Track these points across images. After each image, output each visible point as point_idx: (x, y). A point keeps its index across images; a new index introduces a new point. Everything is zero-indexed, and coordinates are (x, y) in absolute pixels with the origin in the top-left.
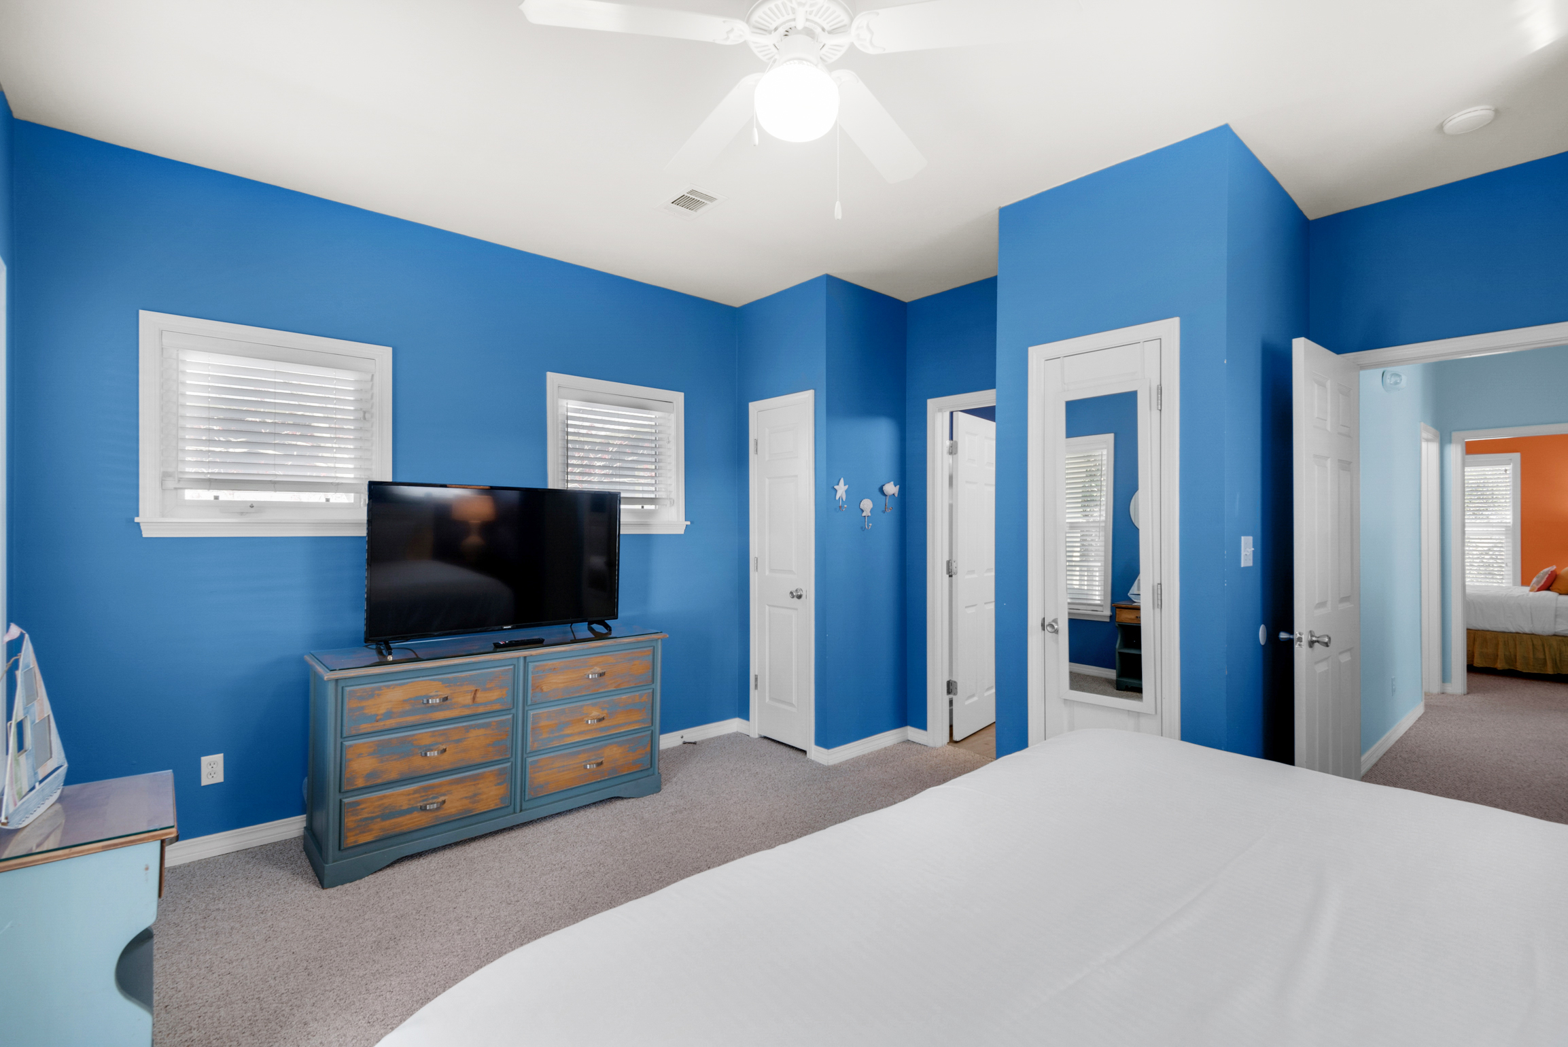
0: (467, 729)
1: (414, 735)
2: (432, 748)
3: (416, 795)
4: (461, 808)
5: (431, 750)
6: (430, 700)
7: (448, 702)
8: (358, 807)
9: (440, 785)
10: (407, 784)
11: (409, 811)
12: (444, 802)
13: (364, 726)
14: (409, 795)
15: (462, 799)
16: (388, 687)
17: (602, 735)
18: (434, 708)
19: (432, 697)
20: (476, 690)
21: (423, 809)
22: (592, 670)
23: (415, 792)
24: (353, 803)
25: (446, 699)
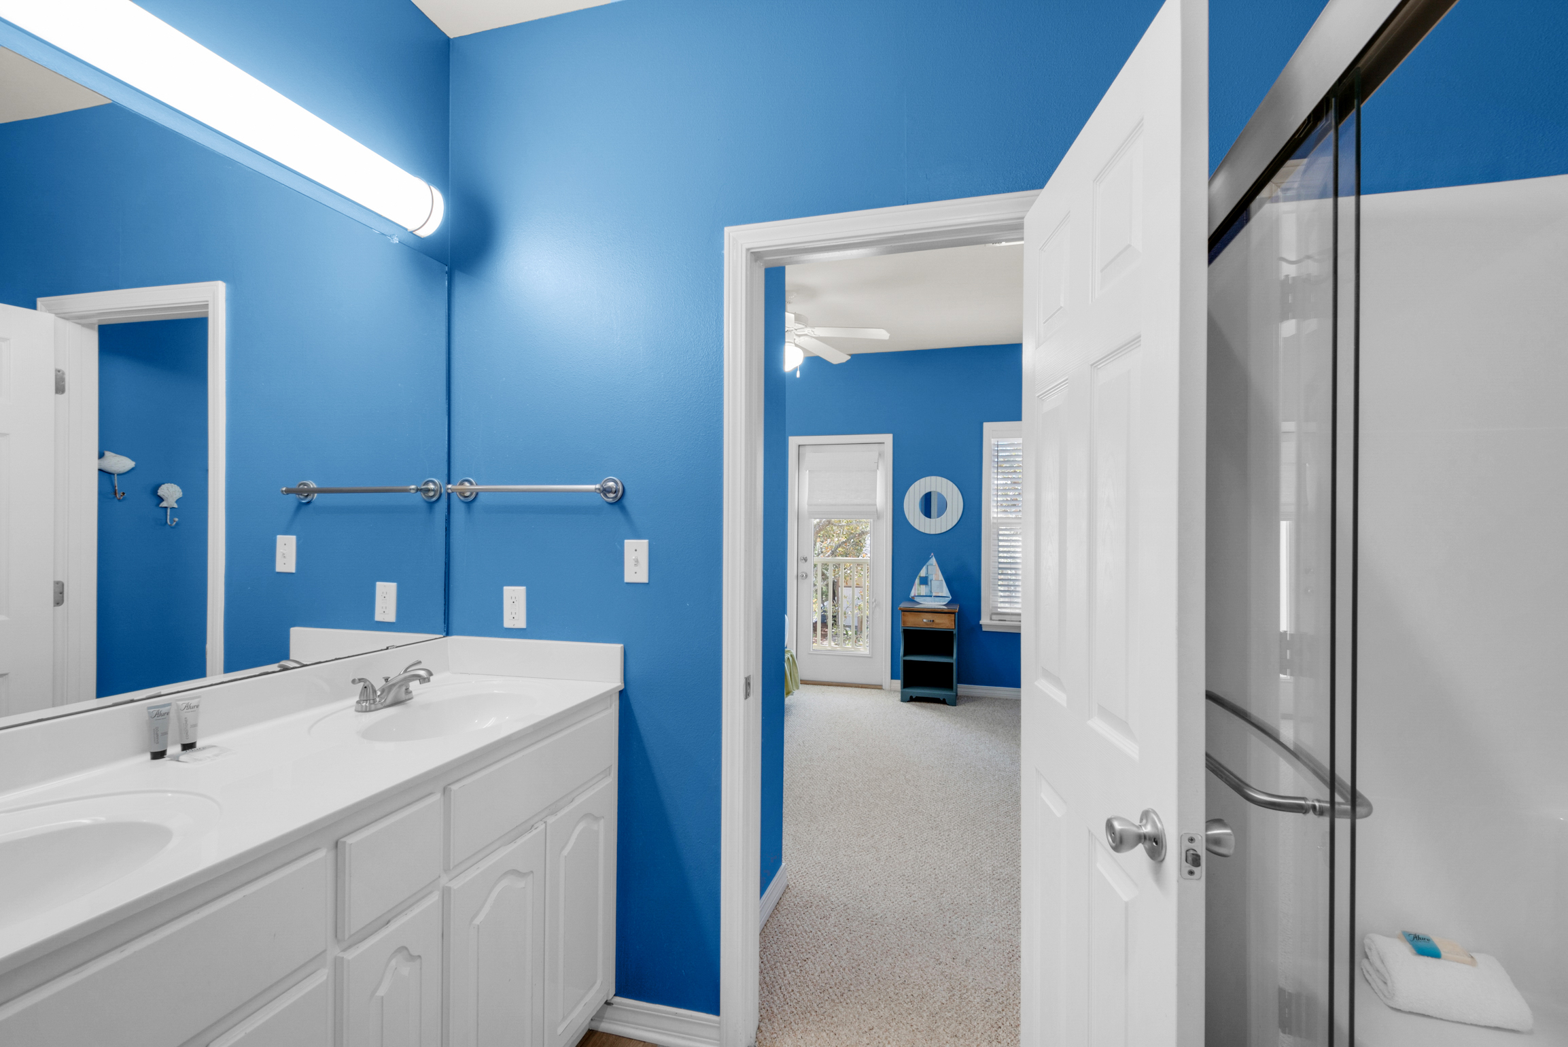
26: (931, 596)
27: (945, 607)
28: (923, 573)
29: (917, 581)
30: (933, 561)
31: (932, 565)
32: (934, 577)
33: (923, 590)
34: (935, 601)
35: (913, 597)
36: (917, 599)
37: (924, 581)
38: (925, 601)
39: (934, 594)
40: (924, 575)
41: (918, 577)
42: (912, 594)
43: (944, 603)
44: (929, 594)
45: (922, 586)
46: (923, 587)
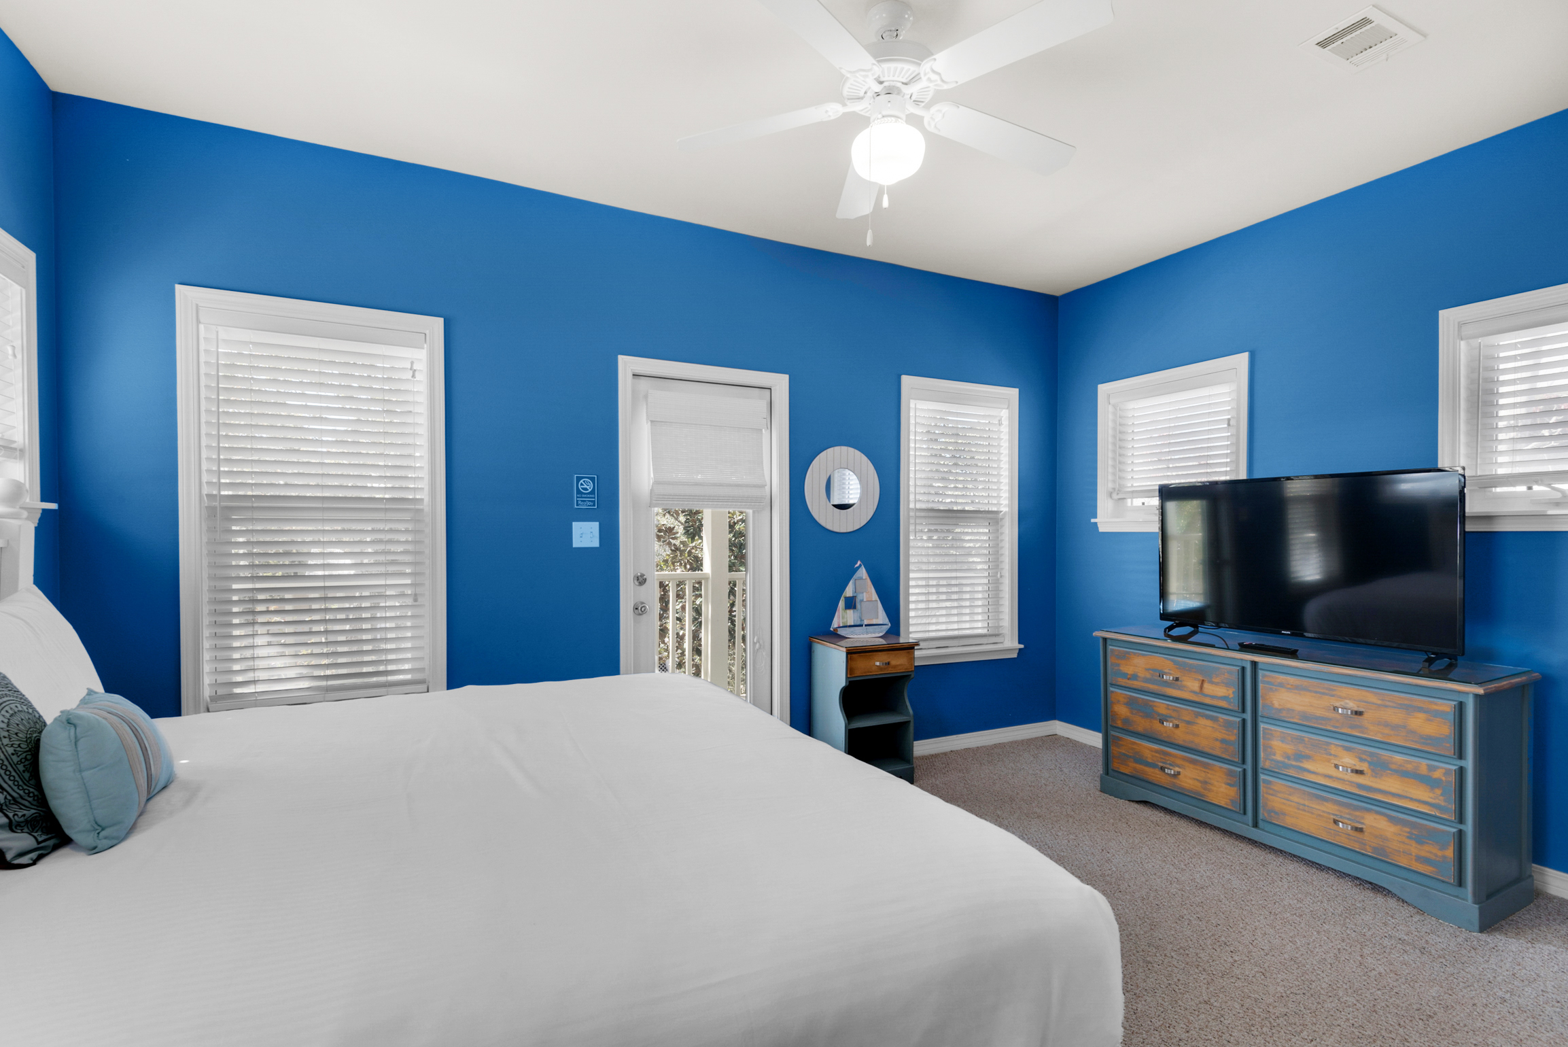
0: (1197, 715)
1: (1154, 701)
2: (1168, 719)
3: (1157, 755)
4: (1192, 787)
5: (1167, 721)
6: (1165, 676)
7: (1179, 683)
8: (1121, 742)
9: (1175, 756)
10: (1150, 742)
11: (1153, 765)
12: (1179, 773)
13: (1120, 680)
14: (1152, 751)
15: (1194, 779)
16: (1135, 654)
17: (1358, 793)
18: (1167, 684)
19: (1166, 674)
20: (1203, 680)
21: (1162, 769)
22: (1342, 703)
23: (1157, 751)
24: (1118, 737)
25: (1177, 679)
26: (862, 626)
27: (882, 641)
28: (849, 592)
29: (841, 604)
30: (863, 573)
31: (861, 579)
32: (865, 596)
33: (850, 617)
34: (867, 633)
35: (836, 629)
36: (841, 632)
37: (851, 604)
38: (853, 633)
39: (866, 622)
40: (851, 595)
41: (842, 598)
42: (835, 624)
43: (881, 634)
44: (859, 623)
45: (848, 611)
46: (850, 612)
